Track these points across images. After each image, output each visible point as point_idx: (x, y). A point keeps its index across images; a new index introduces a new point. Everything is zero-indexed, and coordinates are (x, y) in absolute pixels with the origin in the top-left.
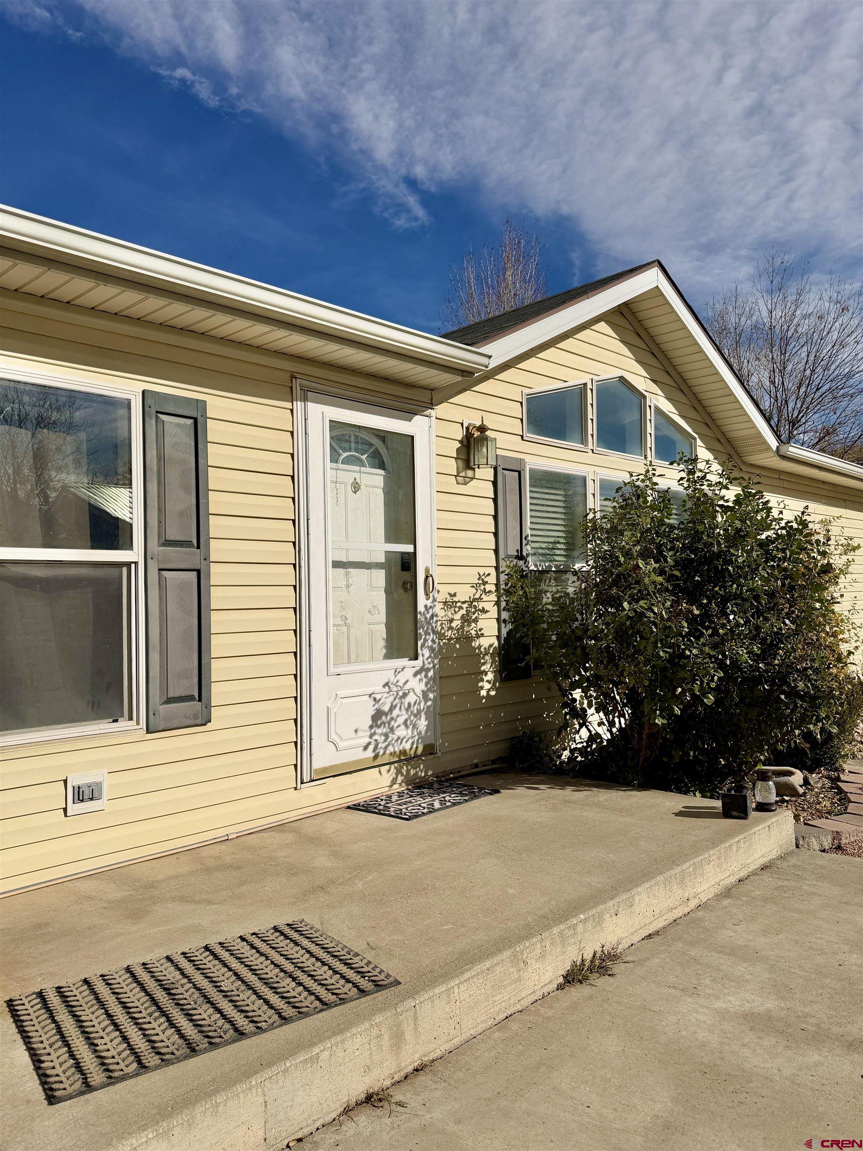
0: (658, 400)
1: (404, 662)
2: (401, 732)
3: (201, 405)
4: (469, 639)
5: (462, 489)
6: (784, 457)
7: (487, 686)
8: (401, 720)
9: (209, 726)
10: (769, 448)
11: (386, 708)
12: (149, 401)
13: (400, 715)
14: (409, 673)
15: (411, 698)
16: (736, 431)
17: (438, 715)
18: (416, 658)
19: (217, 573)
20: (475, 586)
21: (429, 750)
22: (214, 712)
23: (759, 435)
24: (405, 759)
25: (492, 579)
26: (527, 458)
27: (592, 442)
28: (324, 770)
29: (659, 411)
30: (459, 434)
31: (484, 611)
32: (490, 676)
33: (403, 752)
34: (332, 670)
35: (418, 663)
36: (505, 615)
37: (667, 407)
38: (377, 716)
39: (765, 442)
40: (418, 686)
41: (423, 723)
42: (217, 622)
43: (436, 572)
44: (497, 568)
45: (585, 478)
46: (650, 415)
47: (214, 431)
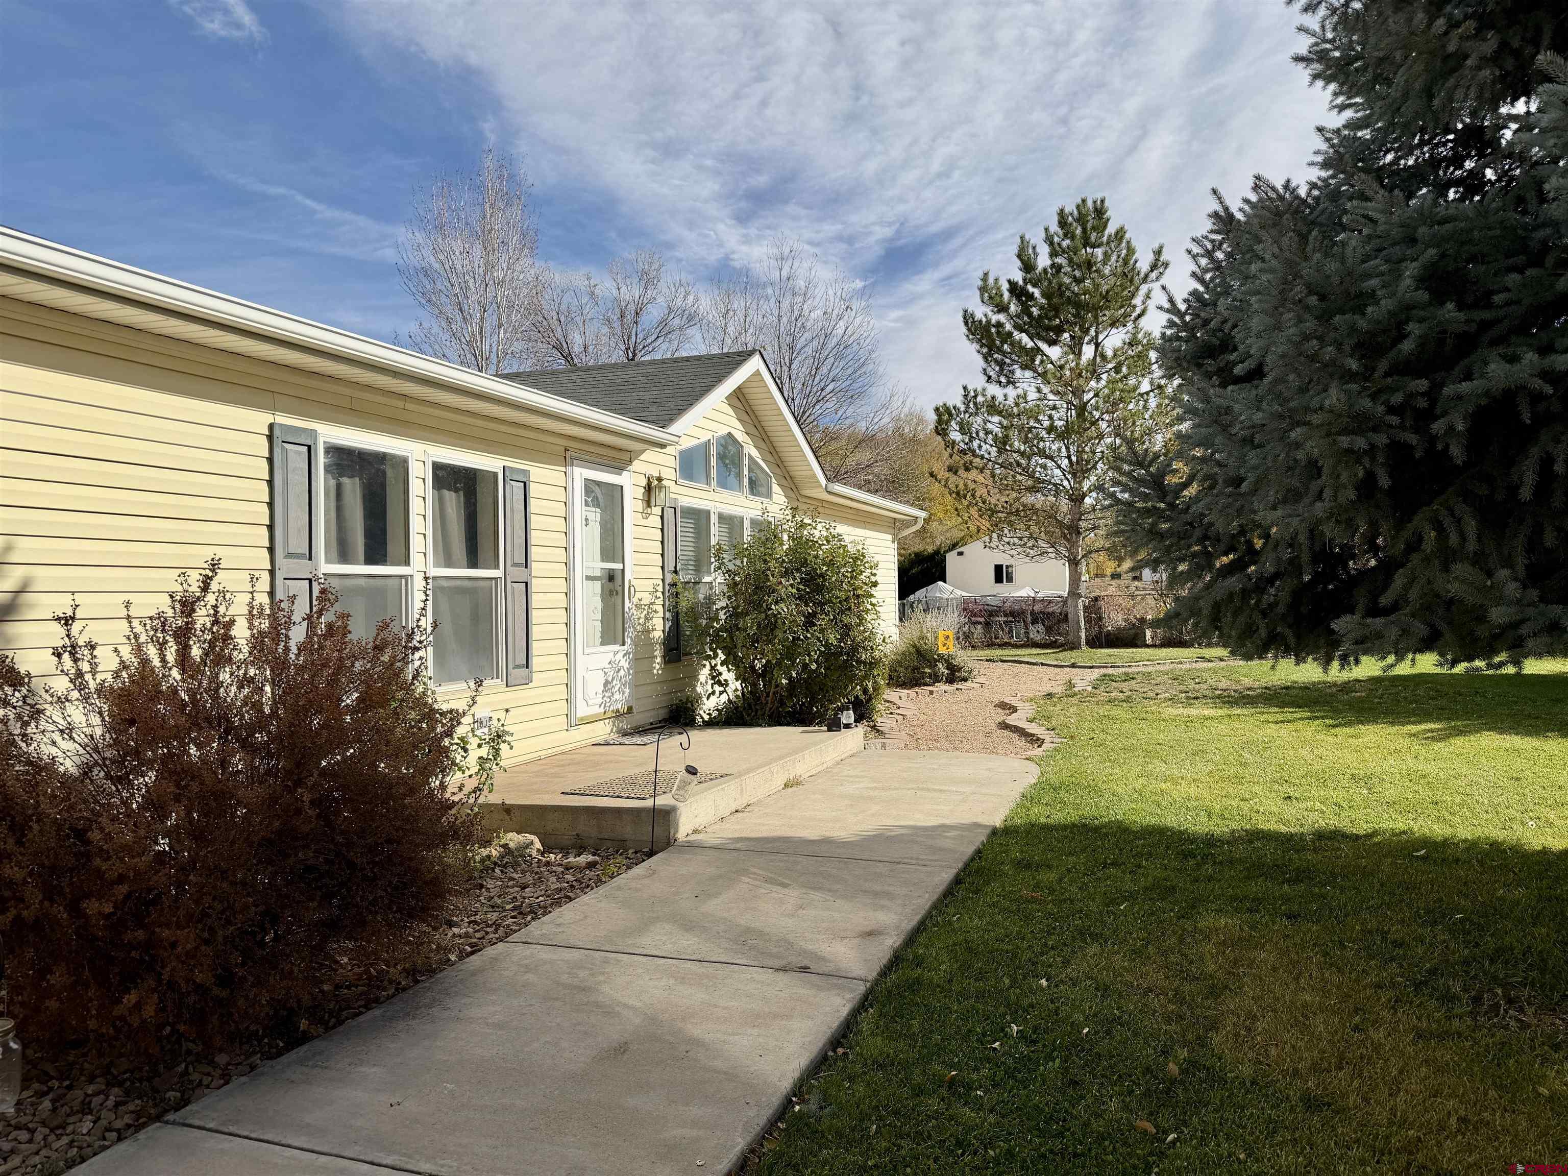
0: (751, 450)
1: (617, 647)
2: (617, 696)
3: (526, 473)
4: (648, 632)
5: (644, 522)
6: (829, 493)
7: (658, 667)
8: (617, 688)
9: (531, 685)
10: (821, 486)
11: (610, 679)
12: (507, 473)
13: (617, 684)
14: (621, 654)
15: (622, 673)
16: (798, 471)
17: (635, 686)
18: (623, 644)
19: (535, 585)
20: (651, 593)
21: (630, 709)
22: (535, 676)
23: (814, 476)
24: (618, 715)
25: (660, 589)
26: (680, 498)
27: (714, 483)
28: (582, 719)
29: (751, 458)
30: (644, 483)
31: (656, 612)
32: (659, 660)
33: (618, 711)
34: (586, 651)
35: (625, 648)
36: (668, 615)
37: (755, 453)
38: (607, 683)
39: (818, 481)
40: (625, 664)
41: (627, 691)
42: (535, 615)
43: (634, 582)
44: (663, 580)
45: (709, 512)
46: (746, 461)
47: (533, 489)
